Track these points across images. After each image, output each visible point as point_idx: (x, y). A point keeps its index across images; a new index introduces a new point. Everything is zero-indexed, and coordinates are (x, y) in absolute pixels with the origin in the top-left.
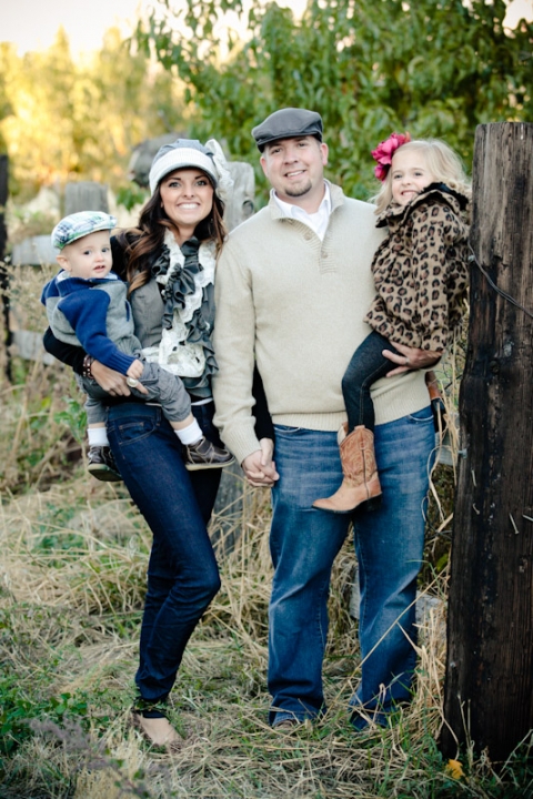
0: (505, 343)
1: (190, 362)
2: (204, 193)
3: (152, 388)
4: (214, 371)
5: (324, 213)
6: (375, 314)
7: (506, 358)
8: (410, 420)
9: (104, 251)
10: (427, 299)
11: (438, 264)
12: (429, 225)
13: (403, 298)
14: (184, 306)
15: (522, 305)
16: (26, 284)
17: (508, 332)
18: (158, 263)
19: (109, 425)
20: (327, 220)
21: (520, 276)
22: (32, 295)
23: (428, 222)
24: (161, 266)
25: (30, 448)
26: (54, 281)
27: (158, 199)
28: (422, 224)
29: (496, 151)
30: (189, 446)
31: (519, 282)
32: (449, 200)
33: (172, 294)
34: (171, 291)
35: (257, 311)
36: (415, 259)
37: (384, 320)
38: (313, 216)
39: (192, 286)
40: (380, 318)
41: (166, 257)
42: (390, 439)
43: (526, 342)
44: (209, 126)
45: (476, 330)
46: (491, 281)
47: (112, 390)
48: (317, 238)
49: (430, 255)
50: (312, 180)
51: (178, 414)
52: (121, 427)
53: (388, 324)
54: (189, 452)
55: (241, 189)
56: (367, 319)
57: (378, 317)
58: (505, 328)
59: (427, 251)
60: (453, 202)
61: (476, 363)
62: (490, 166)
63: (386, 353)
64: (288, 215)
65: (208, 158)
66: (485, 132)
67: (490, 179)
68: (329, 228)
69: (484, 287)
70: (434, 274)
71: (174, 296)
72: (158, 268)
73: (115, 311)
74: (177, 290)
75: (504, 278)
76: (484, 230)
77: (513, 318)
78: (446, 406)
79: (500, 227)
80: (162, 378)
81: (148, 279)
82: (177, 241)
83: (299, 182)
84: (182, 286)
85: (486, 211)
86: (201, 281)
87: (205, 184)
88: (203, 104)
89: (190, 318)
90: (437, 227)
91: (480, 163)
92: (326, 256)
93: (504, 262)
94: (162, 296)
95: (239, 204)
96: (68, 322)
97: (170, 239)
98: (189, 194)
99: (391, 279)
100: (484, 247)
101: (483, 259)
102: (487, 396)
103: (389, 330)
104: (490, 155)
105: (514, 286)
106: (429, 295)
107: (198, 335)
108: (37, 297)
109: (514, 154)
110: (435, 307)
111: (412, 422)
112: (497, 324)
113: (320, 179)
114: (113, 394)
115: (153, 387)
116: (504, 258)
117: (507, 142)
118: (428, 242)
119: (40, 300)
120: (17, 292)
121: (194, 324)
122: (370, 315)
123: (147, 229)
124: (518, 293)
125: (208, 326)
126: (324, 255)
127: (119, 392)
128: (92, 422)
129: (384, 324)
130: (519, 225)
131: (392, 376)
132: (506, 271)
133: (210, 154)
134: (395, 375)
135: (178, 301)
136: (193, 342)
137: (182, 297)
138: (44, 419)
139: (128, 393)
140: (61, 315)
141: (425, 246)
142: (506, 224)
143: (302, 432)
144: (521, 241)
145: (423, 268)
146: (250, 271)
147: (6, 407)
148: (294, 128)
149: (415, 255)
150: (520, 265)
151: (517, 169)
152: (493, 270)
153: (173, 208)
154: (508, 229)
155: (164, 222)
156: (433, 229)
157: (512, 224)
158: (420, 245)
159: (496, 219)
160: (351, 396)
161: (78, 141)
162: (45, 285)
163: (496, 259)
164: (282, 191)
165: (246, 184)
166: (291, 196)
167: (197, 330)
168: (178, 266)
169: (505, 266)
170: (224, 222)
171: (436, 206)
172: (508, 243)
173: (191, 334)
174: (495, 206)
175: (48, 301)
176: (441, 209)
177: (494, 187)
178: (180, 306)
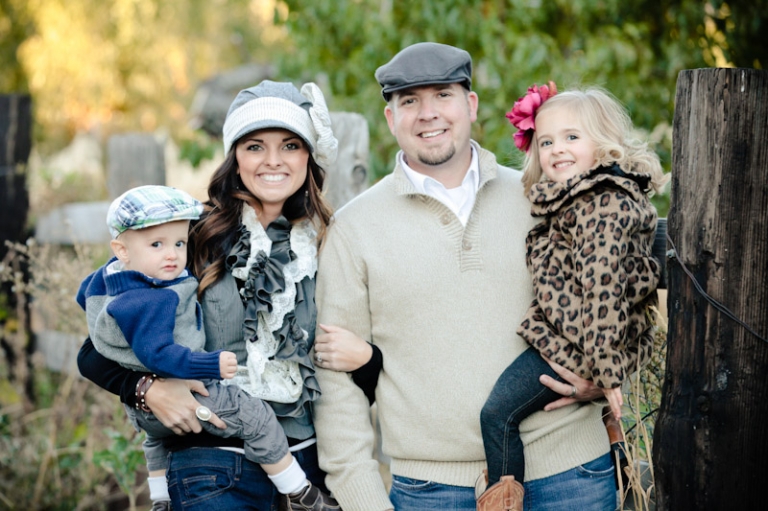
0: (719, 371)
1: (282, 383)
2: (296, 160)
3: (231, 420)
4: (315, 397)
5: (469, 189)
6: (533, 324)
7: (720, 392)
8: (582, 473)
9: (178, 245)
10: (591, 317)
11: (608, 270)
12: (598, 219)
13: (565, 310)
14: (270, 308)
15: (742, 319)
16: (56, 277)
17: (722, 356)
18: (234, 252)
19: (170, 476)
20: (473, 199)
21: (738, 280)
22: (64, 291)
23: (596, 215)
24: (238, 255)
25: (59, 495)
26: (100, 274)
27: (233, 164)
28: (588, 217)
29: (706, 107)
30: (291, 496)
31: (738, 287)
32: (626, 187)
33: (254, 293)
34: (252, 289)
35: (374, 318)
36: (579, 264)
37: (546, 333)
38: (454, 192)
39: (281, 279)
40: (538, 330)
41: (245, 242)
42: (552, 499)
43: (748, 370)
44: (303, 57)
45: (678, 351)
46: (698, 285)
47: (177, 426)
48: (458, 221)
49: (598, 258)
50: (456, 143)
51: (270, 454)
52: (185, 481)
53: (550, 339)
54: (289, 503)
55: (350, 149)
56: (522, 329)
57: (536, 328)
58: (718, 351)
59: (595, 253)
60: (632, 188)
61: (678, 397)
62: (697, 128)
63: (545, 379)
64: (420, 190)
65: (302, 111)
66: (691, 82)
67: (697, 145)
68: (476, 209)
69: (688, 294)
70: (602, 284)
71: (257, 296)
72: (234, 258)
73: (184, 317)
74: (261, 287)
75: (716, 282)
76: (688, 214)
77: (728, 337)
78: (628, 455)
79: (712, 212)
80: (244, 405)
81: (222, 273)
82: (259, 219)
83: (437, 146)
84: (267, 281)
85: (692, 189)
86: (293, 274)
87: (297, 147)
88: (295, 27)
89: (279, 325)
90: (609, 220)
91: (683, 123)
92: (469, 248)
93: (717, 260)
94: (242, 297)
95: (347, 170)
96: (118, 331)
97: (250, 217)
98: (273, 161)
99: (547, 278)
100: (688, 238)
101: (687, 255)
102: (693, 444)
103: (552, 346)
104: (698, 113)
105: (730, 291)
106: (595, 311)
107: (292, 347)
108: (71, 293)
109: (732, 112)
110: (601, 329)
111: (584, 475)
112: (707, 344)
113: (467, 141)
114: (178, 431)
115: (231, 418)
116: (717, 254)
117: (722, 96)
118: (596, 241)
119: (74, 299)
120: (42, 287)
121: (284, 333)
122: (526, 325)
123: (218, 204)
124: (736, 302)
125: (306, 334)
126: (466, 246)
127: (186, 428)
128: (154, 468)
129: (544, 338)
130: (738, 209)
131: (552, 410)
132: (720, 272)
133: (306, 105)
134: (556, 409)
135: (263, 303)
136: (285, 357)
137: (268, 296)
138: (78, 457)
139: (198, 429)
140: (110, 321)
141: (593, 247)
142: (720, 207)
143: (433, 488)
144: (741, 231)
145: (588, 276)
146: (365, 264)
147: (25, 439)
148: (435, 73)
149: (579, 258)
150: (739, 264)
151: (736, 132)
152: (702, 270)
153: (252, 178)
154: (722, 215)
155: (242, 196)
156: (603, 223)
157: (728, 208)
158: (587, 245)
159: (705, 200)
160: (492, 434)
161: (125, 72)
162: (84, 278)
163: (707, 255)
164: (414, 156)
165: (357, 142)
166: (426, 164)
167: (290, 341)
168: (261, 254)
169: (718, 265)
170: (324, 195)
171: (607, 193)
172: (723, 234)
173: (282, 348)
174: (704, 183)
175: (90, 301)
176: (613, 196)
177: (703, 156)
178: (265, 308)
